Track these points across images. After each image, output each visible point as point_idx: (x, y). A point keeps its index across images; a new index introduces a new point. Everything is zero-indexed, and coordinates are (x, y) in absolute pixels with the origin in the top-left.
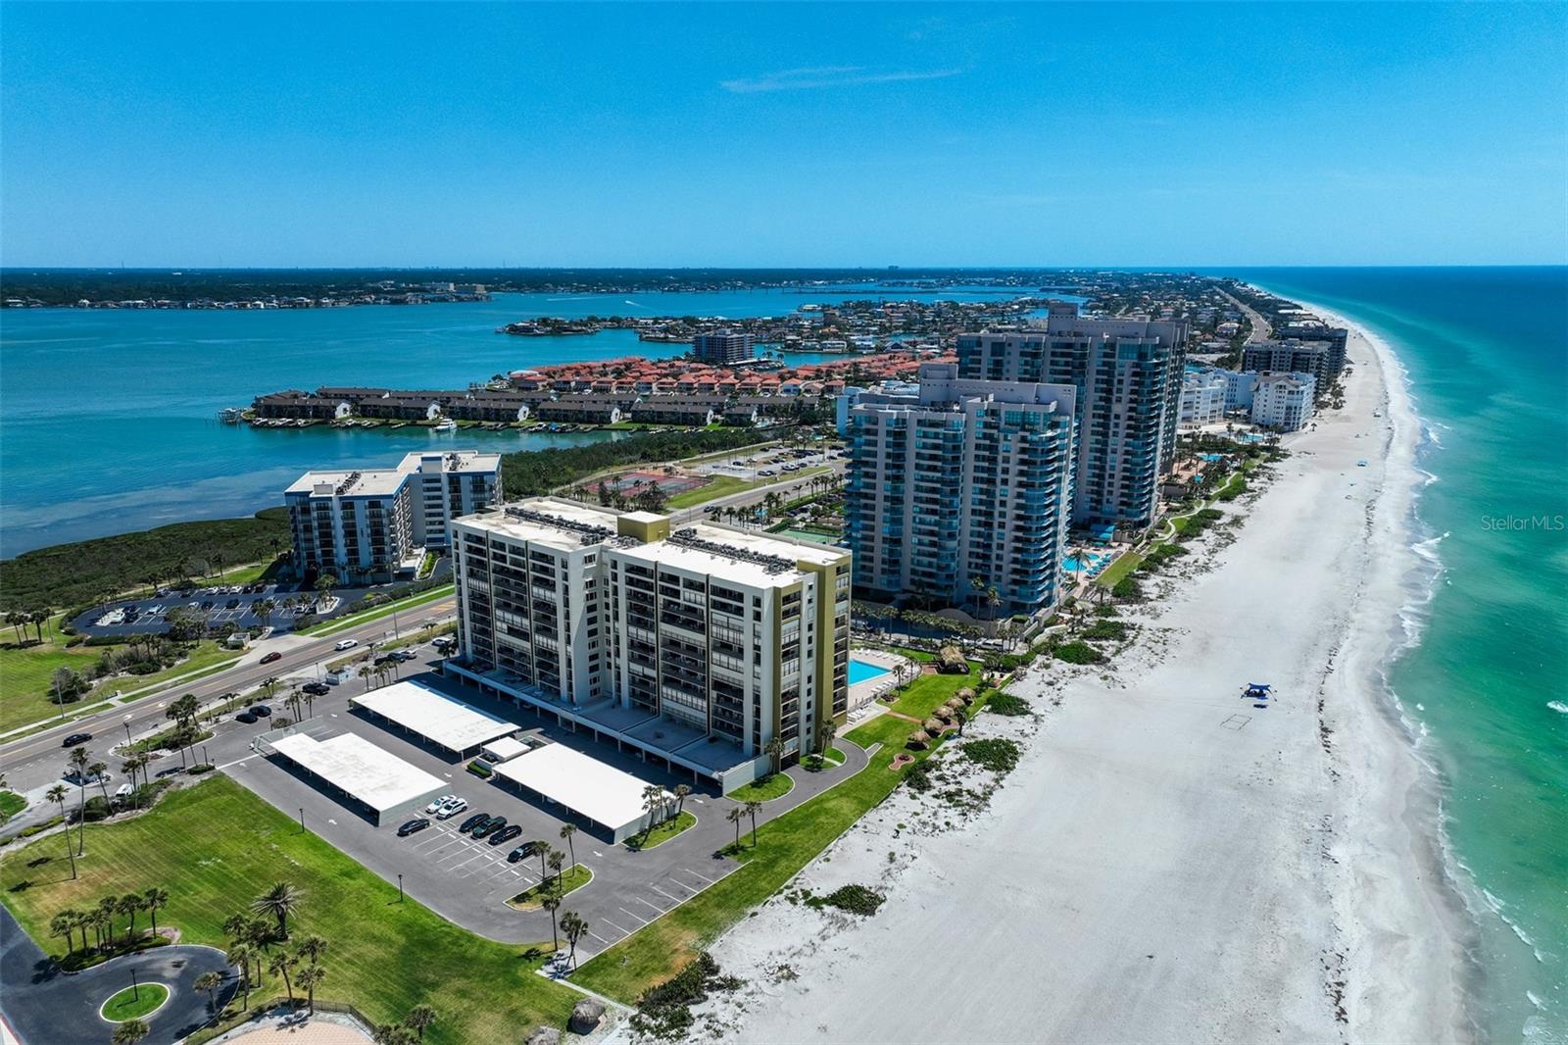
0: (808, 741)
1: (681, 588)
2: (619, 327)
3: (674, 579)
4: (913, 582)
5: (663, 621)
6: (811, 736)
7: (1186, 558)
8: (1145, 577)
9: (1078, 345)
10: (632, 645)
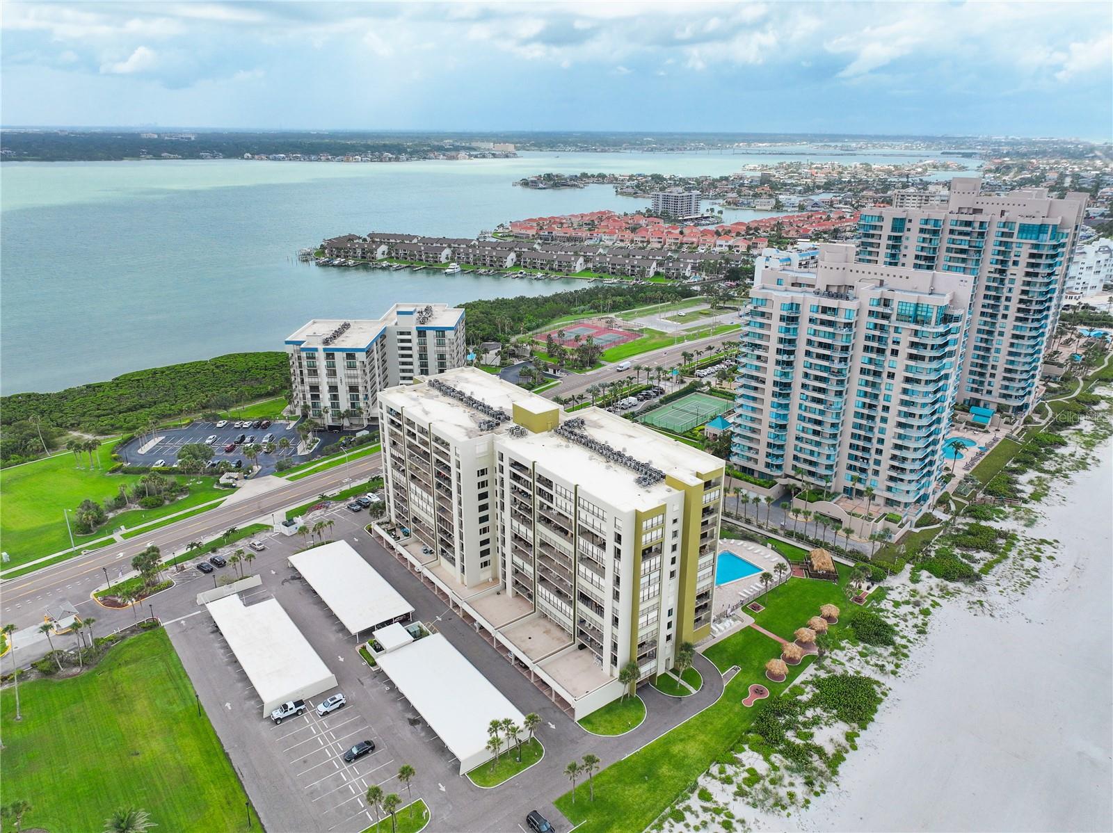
0: (668, 660)
2: (603, 183)
5: (538, 521)
6: (671, 655)
7: (1061, 451)
8: (1021, 472)
9: (977, 224)
10: (514, 537)
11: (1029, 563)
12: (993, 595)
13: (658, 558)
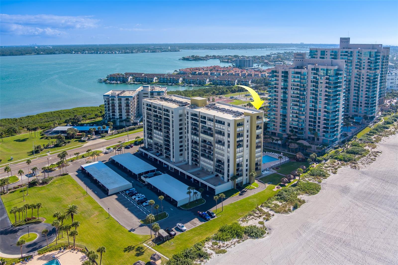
0: (247, 179)
1: (206, 120)
2: (215, 58)
3: (205, 118)
4: (290, 131)
5: (201, 133)
6: (248, 177)
7: (386, 130)
9: (349, 52)
10: (192, 142)
11: (373, 157)
12: (360, 164)
13: (242, 148)
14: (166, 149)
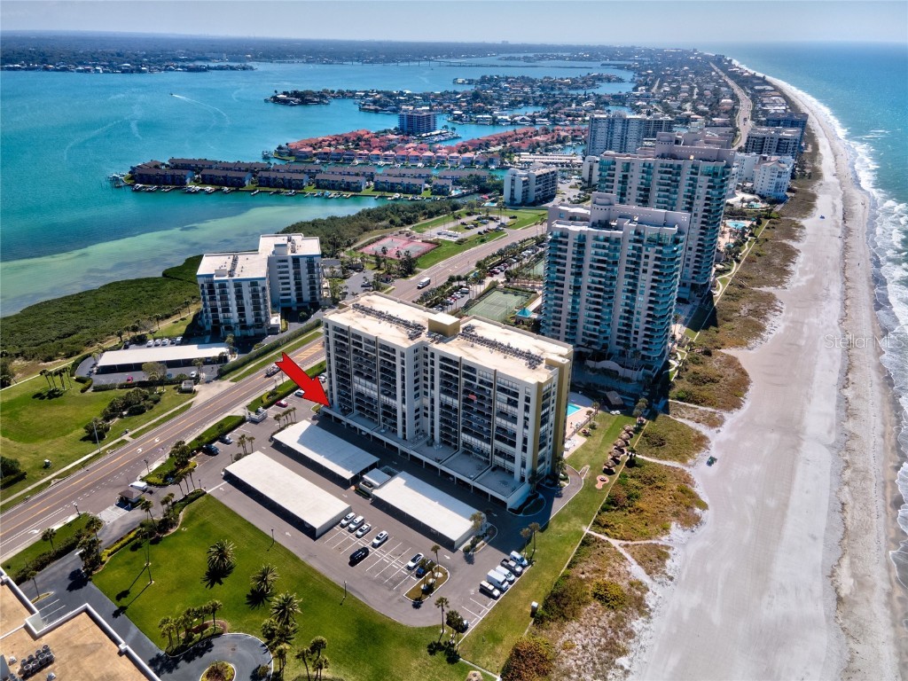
0: (548, 469)
1: (476, 375)
2: (344, 99)
3: (472, 370)
4: (583, 340)
6: (550, 466)
9: (676, 166)
10: (441, 406)
14: (384, 413)
